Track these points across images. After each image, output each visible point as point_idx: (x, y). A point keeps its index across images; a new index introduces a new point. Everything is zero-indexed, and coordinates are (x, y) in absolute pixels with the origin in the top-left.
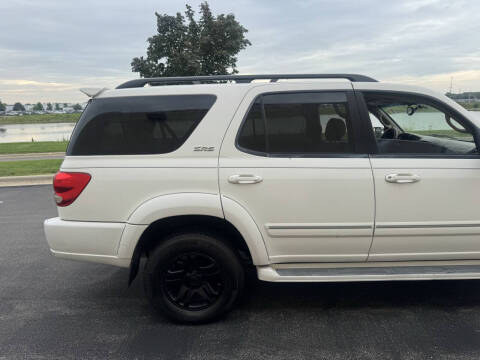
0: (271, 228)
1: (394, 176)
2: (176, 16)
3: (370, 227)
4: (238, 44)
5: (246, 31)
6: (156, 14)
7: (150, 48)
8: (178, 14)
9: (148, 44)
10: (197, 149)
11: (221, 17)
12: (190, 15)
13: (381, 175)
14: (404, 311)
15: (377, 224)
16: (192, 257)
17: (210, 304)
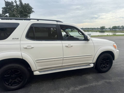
0: (37, 60)
1: (67, 45)
2: (11, 2)
3: (62, 58)
4: (31, 12)
5: (33, 8)
6: (4, 1)
7: (3, 10)
8: (12, 2)
9: (2, 9)
10: (13, 39)
11: (25, 4)
12: (16, 2)
13: (64, 45)
14: (71, 78)
15: (64, 57)
16: (13, 71)
17: (19, 83)
